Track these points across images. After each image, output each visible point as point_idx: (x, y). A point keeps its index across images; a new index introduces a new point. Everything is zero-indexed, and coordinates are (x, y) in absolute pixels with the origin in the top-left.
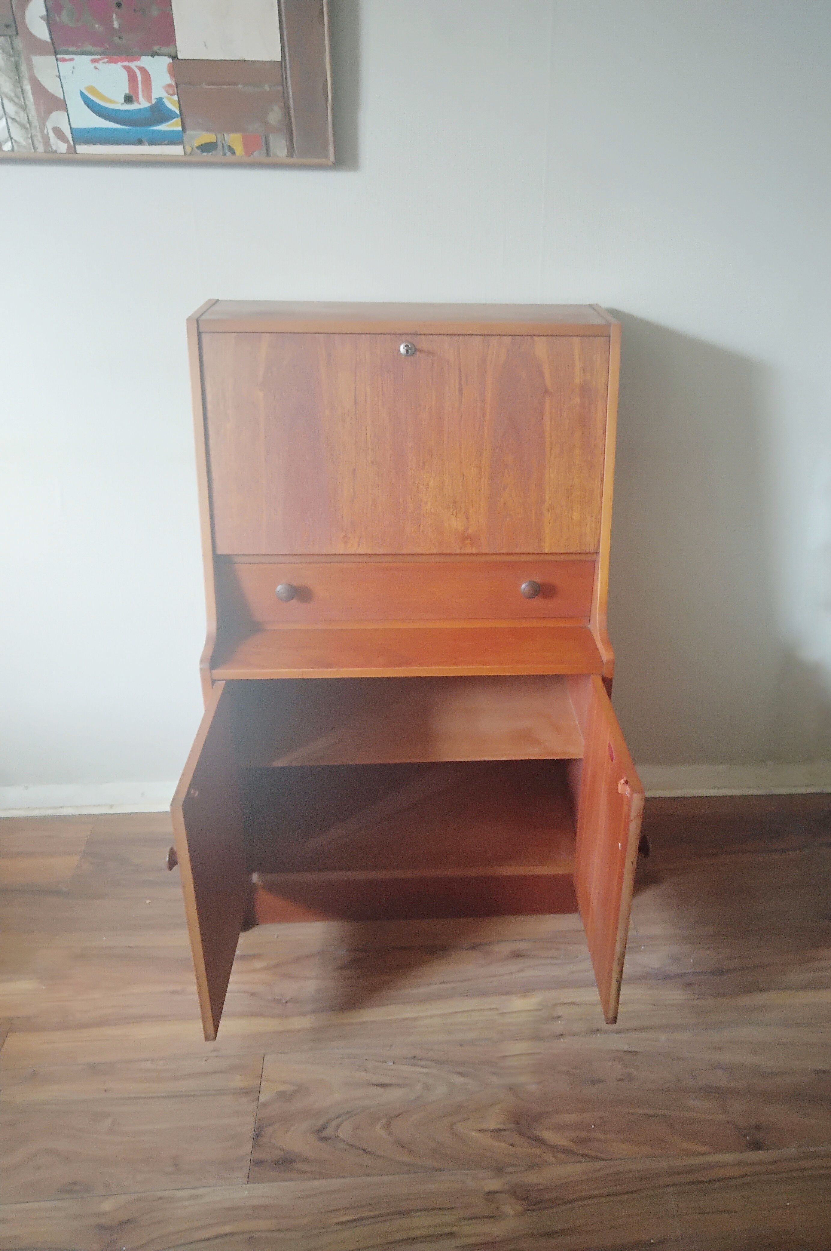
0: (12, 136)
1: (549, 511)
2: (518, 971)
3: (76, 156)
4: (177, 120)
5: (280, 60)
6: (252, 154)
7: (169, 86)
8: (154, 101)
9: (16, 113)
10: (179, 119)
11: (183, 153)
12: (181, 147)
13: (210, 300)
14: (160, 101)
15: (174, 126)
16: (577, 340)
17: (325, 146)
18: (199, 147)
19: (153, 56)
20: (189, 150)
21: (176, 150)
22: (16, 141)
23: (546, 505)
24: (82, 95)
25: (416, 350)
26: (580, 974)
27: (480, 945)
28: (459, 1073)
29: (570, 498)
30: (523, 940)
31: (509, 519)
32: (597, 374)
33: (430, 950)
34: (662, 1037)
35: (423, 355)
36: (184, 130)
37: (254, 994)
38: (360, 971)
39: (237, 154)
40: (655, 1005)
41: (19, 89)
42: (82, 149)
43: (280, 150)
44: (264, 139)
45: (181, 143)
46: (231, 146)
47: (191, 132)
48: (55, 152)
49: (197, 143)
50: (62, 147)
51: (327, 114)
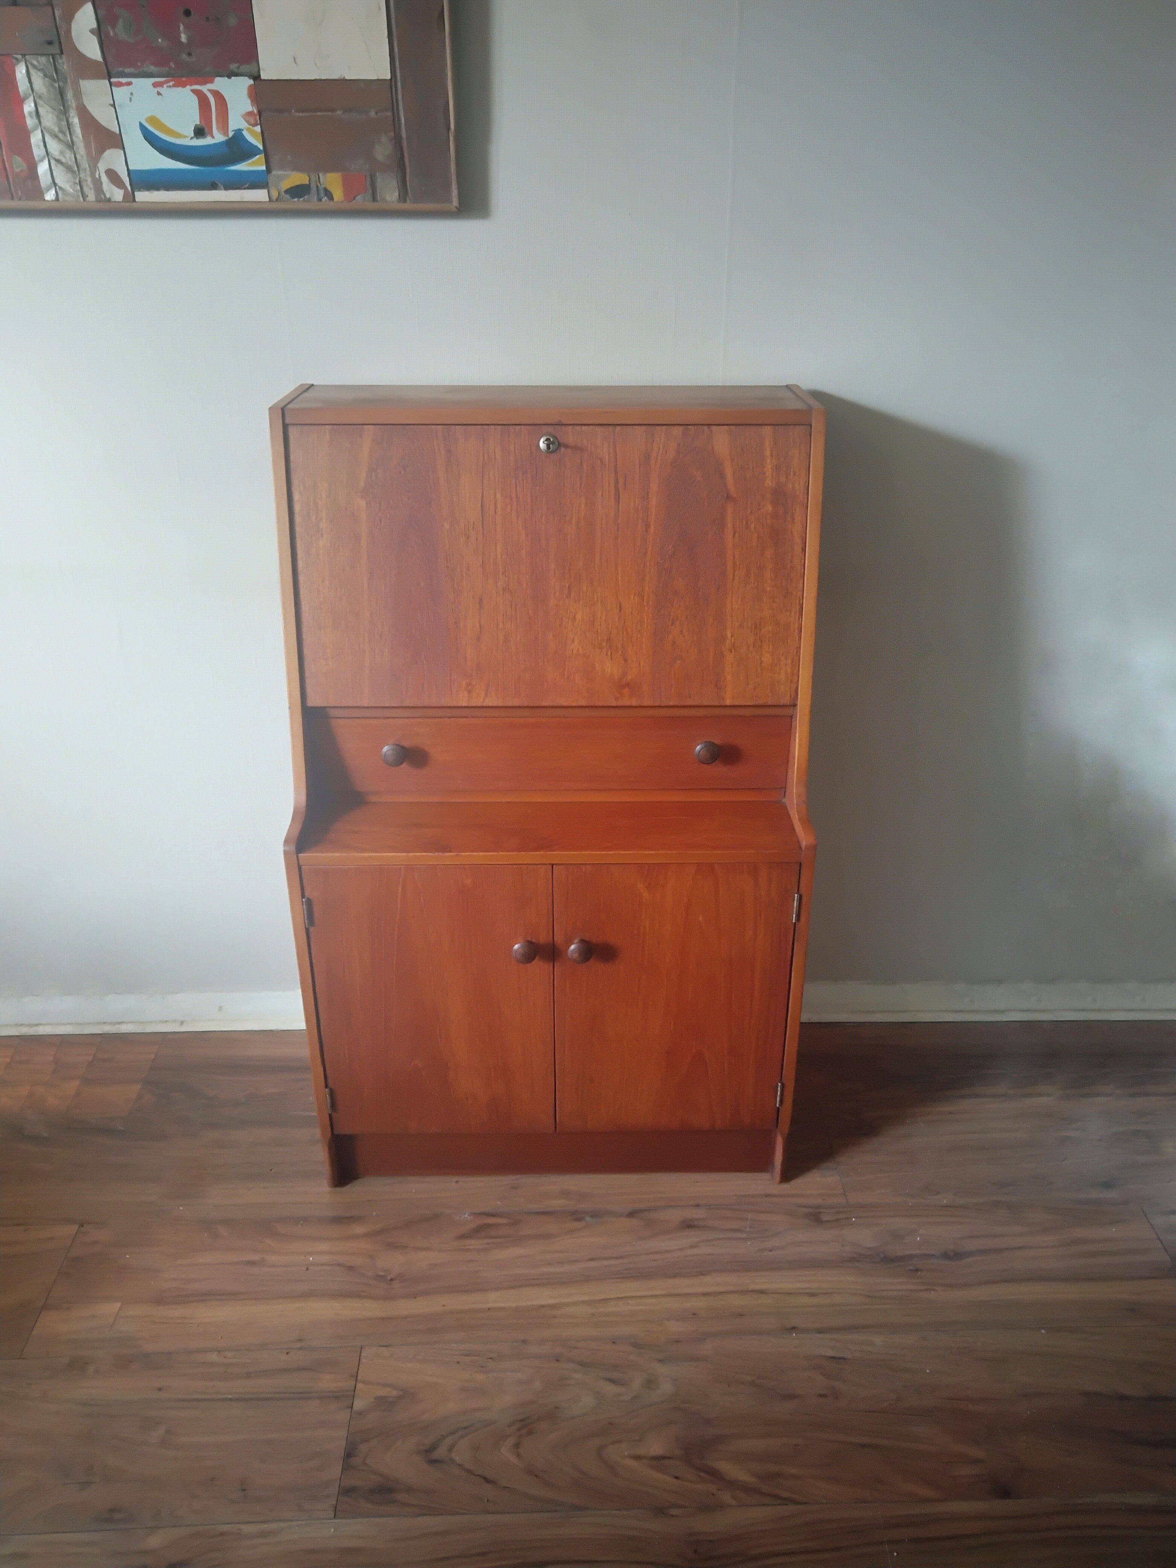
0: (57, 181)
1: (731, 652)
2: (692, 1247)
3: (135, 205)
4: (260, 157)
5: (389, 77)
6: (354, 198)
7: (250, 114)
8: (231, 134)
9: (62, 153)
10: (263, 155)
11: (268, 200)
12: (266, 191)
13: (302, 385)
14: (238, 133)
15: (255, 165)
16: (767, 431)
17: (448, 187)
18: (287, 191)
19: (229, 77)
20: (275, 195)
21: (259, 195)
22: (60, 188)
23: (728, 644)
24: (142, 127)
25: (560, 445)
26: (771, 1253)
27: (641, 1211)
28: (612, 1381)
29: (758, 635)
30: (697, 1206)
31: (678, 662)
32: (794, 474)
33: (577, 1216)
34: (878, 1340)
35: (569, 451)
36: (269, 170)
37: (351, 1268)
38: (486, 1241)
39: (335, 200)
40: (869, 1297)
41: (64, 123)
42: (142, 196)
43: (389, 193)
44: (369, 179)
45: (265, 187)
46: (328, 189)
47: (278, 172)
48: (109, 201)
49: (285, 185)
50: (118, 194)
51: (449, 146)
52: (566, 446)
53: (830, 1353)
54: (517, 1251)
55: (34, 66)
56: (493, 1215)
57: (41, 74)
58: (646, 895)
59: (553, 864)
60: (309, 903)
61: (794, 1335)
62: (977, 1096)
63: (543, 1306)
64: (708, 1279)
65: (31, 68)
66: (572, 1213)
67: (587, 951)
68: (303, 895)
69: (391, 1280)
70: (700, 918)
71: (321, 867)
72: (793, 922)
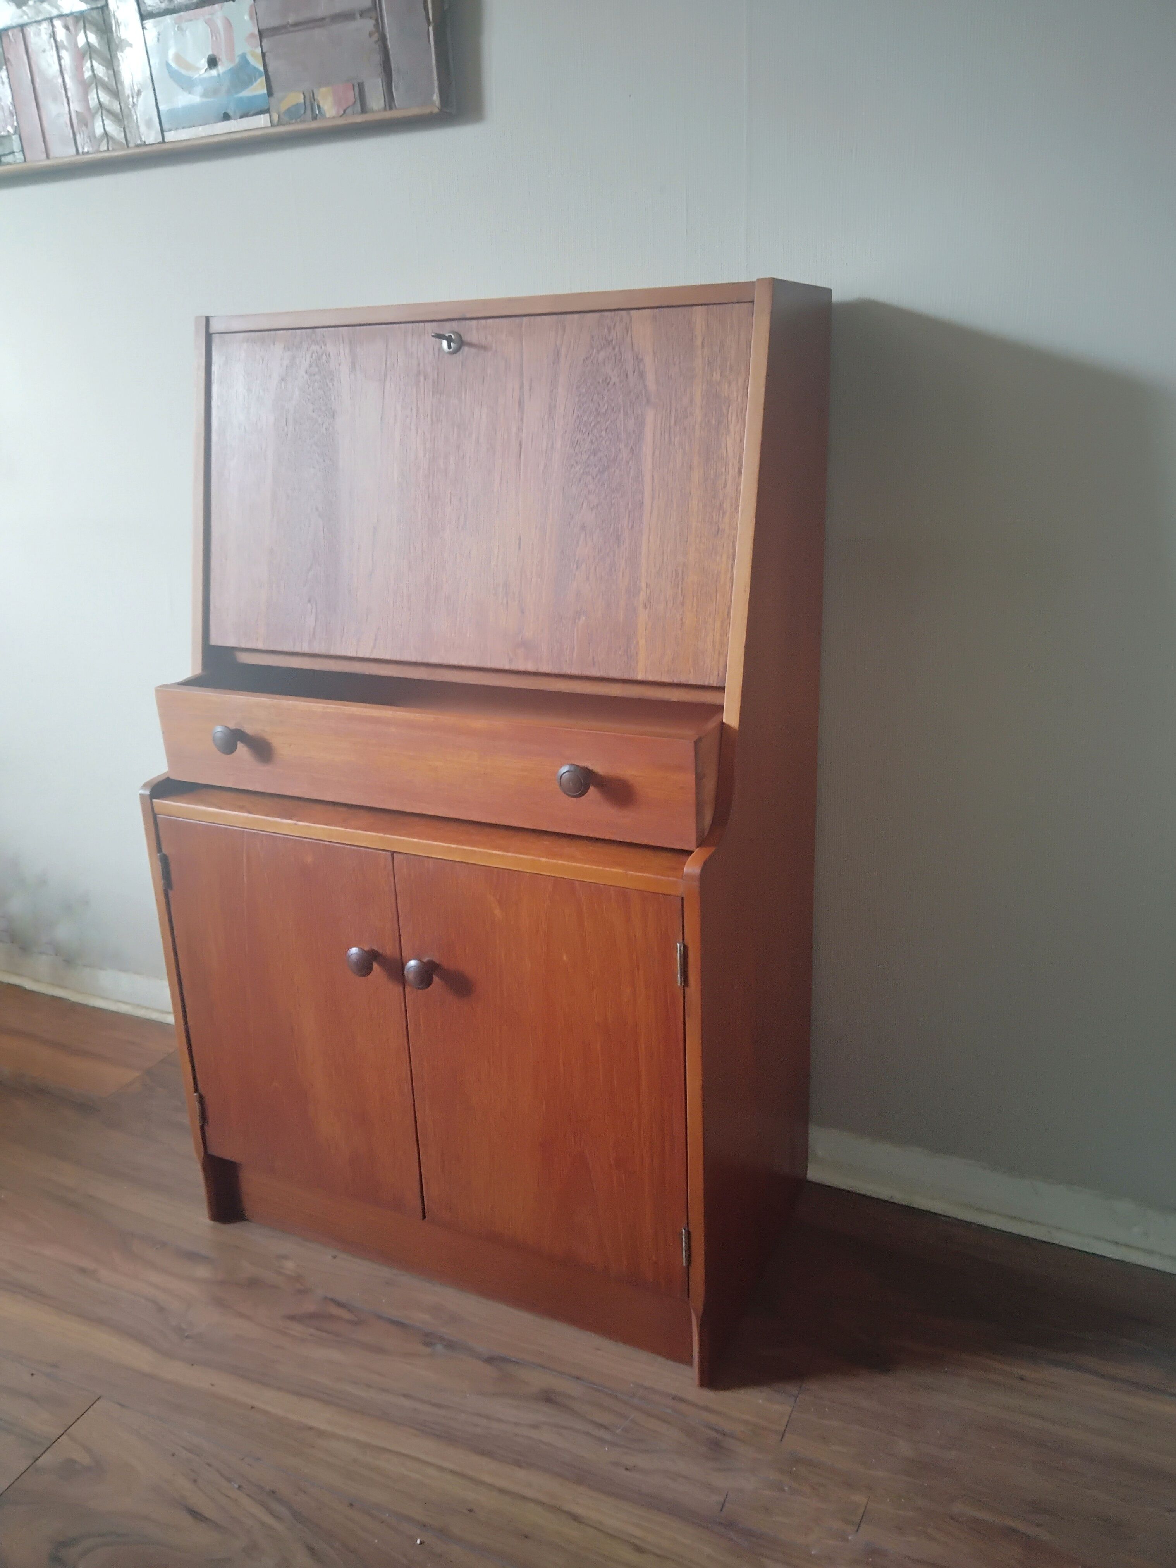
0: (107, 129)
1: (646, 608)
2: (533, 1426)
3: (164, 146)
4: (263, 79)
6: (344, 112)
7: (252, 35)
8: (237, 60)
9: (110, 101)
10: (264, 78)
11: (269, 125)
12: (268, 115)
14: (243, 57)
16: (699, 313)
18: (285, 113)
20: (275, 117)
21: (262, 121)
22: (112, 138)
23: (642, 596)
24: (169, 66)
25: (462, 343)
26: (628, 1473)
27: (506, 1360)
28: (312, 1551)
29: (680, 587)
30: (578, 1378)
31: (583, 618)
32: (731, 369)
33: (429, 1339)
35: (473, 350)
36: (270, 93)
37: (161, 1309)
38: (312, 1331)
39: (328, 116)
41: (111, 72)
42: (170, 136)
43: (376, 101)
44: (357, 89)
45: (267, 111)
46: (321, 105)
47: (278, 94)
48: (145, 145)
49: (284, 107)
50: (151, 136)
51: (429, 41)
52: (470, 345)
54: (335, 1355)
55: (89, 21)
56: (341, 1305)
57: (94, 29)
58: (497, 912)
59: (393, 853)
60: (165, 861)
63: (310, 1428)
64: (521, 1474)
65: (86, 22)
66: (427, 1335)
67: (428, 972)
68: (159, 849)
69: (187, 1337)
70: (565, 958)
71: (172, 818)
72: (679, 985)
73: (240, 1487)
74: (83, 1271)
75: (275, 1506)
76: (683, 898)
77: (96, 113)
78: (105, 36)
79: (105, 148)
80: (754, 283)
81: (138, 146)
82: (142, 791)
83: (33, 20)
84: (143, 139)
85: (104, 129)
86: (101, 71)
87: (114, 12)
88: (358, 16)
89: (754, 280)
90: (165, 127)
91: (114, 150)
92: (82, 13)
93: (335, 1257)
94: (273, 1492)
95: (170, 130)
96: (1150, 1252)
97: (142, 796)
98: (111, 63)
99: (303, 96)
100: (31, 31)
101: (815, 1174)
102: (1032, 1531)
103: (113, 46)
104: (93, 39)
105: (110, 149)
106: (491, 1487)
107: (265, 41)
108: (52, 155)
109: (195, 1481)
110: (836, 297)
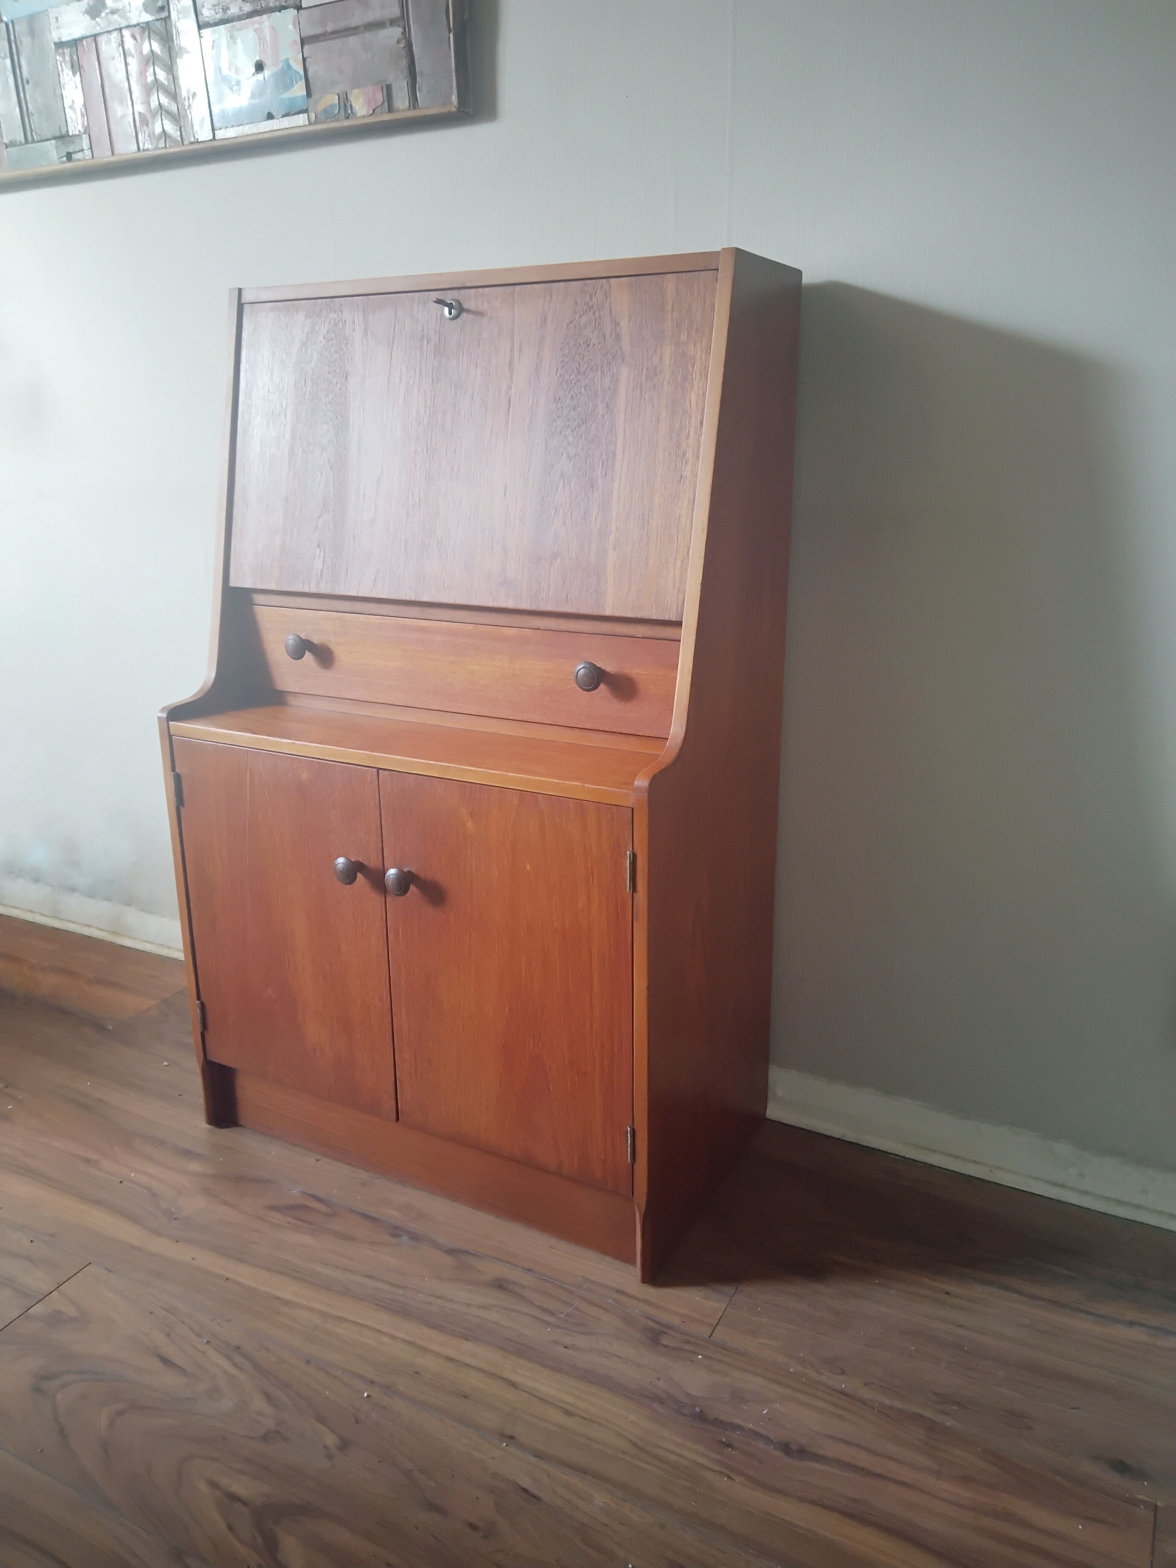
0: (165, 128)
3: (215, 144)
4: (302, 84)
6: (373, 110)
7: (295, 42)
8: (281, 65)
9: (169, 103)
10: (304, 81)
11: (308, 123)
12: (306, 114)
14: (287, 61)
16: (670, 280)
18: (321, 113)
19: (280, 11)
20: (313, 116)
21: (301, 120)
22: (170, 137)
23: (612, 538)
24: (220, 71)
26: (567, 1351)
27: (466, 1252)
28: (268, 1397)
29: (645, 530)
30: (530, 1270)
31: (559, 560)
32: (697, 330)
33: (396, 1231)
34: (601, 1499)
35: (471, 316)
36: (309, 94)
37: (154, 1195)
38: (290, 1219)
39: (359, 115)
40: (634, 1444)
41: (171, 77)
42: (220, 134)
43: (402, 101)
44: (385, 90)
45: (306, 111)
46: (353, 105)
47: (315, 96)
48: (198, 142)
49: (320, 107)
50: (203, 134)
51: (450, 47)
52: (468, 311)
53: (526, 1482)
54: (308, 1240)
55: (153, 31)
56: (319, 1200)
57: (158, 38)
58: (470, 825)
59: (378, 769)
60: (178, 780)
61: (505, 1444)
62: (1006, 1288)
63: (278, 1298)
64: (468, 1346)
65: (151, 33)
66: (396, 1228)
67: (406, 881)
68: (173, 769)
69: (175, 1219)
70: (528, 867)
71: (186, 739)
72: (628, 890)
73: (208, 1342)
74: (87, 1161)
75: (239, 1359)
76: (633, 809)
77: (157, 113)
78: (167, 45)
79: (163, 146)
80: (718, 252)
81: (192, 143)
82: (160, 715)
83: (105, 30)
84: (196, 137)
85: (163, 128)
86: (162, 75)
87: (175, 22)
88: (388, 24)
89: (719, 250)
90: (217, 125)
91: (170, 147)
92: (147, 23)
93: (318, 1160)
94: (238, 1348)
95: (220, 129)
96: (1085, 1193)
97: (159, 718)
98: (171, 69)
99: (337, 97)
100: (102, 40)
101: (774, 1112)
102: (939, 1418)
103: (173, 54)
104: (156, 47)
105: (167, 146)
106: (437, 1355)
107: (306, 47)
108: (116, 153)
109: (168, 1335)
110: (806, 279)
